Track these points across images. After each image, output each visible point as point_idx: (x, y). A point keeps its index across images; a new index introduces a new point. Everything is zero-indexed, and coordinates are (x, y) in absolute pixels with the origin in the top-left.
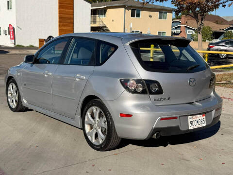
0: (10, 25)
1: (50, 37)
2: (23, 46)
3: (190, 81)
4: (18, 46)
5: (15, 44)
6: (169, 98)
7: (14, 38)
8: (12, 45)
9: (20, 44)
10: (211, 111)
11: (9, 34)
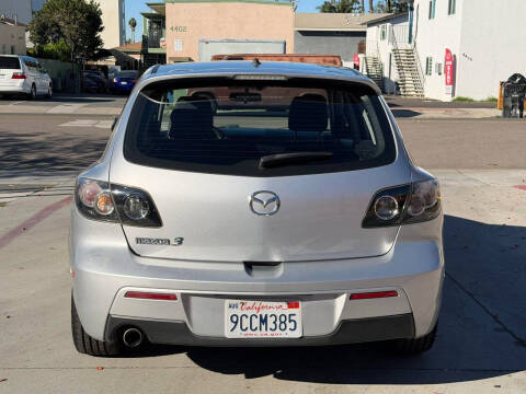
0: (448, 51)
1: (515, 76)
2: (471, 100)
3: (254, 199)
4: (459, 99)
5: (453, 94)
6: (180, 241)
7: (453, 82)
8: (448, 99)
9: (464, 96)
10: (336, 296)
11: (446, 72)
